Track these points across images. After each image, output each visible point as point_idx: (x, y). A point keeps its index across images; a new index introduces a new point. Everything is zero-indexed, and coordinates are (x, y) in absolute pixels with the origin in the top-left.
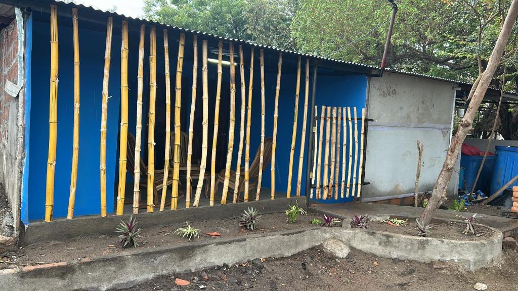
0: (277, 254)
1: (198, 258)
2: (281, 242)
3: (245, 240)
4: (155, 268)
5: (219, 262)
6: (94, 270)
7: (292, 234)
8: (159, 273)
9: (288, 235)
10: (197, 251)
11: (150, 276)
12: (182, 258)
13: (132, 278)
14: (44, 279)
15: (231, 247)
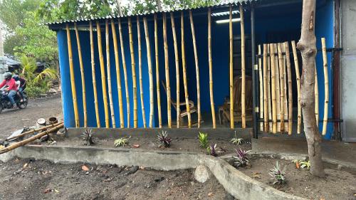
0: (156, 166)
1: (99, 157)
2: (158, 158)
3: (128, 151)
4: (77, 157)
5: (112, 162)
6: (50, 151)
7: (168, 154)
8: (79, 160)
9: (163, 154)
10: (98, 152)
11: (75, 161)
12: (90, 155)
13: (67, 160)
14: (34, 151)
15: (119, 154)
